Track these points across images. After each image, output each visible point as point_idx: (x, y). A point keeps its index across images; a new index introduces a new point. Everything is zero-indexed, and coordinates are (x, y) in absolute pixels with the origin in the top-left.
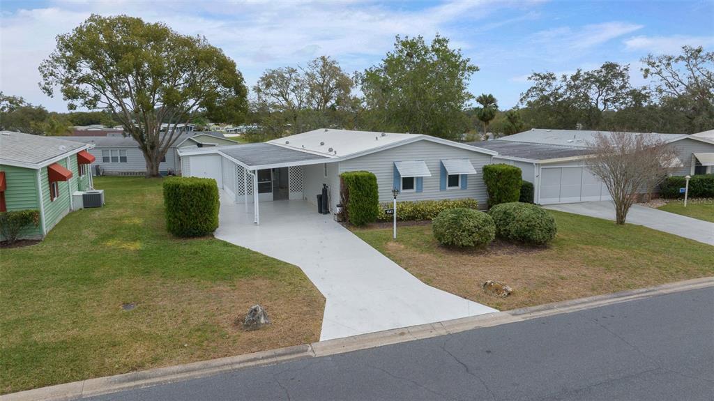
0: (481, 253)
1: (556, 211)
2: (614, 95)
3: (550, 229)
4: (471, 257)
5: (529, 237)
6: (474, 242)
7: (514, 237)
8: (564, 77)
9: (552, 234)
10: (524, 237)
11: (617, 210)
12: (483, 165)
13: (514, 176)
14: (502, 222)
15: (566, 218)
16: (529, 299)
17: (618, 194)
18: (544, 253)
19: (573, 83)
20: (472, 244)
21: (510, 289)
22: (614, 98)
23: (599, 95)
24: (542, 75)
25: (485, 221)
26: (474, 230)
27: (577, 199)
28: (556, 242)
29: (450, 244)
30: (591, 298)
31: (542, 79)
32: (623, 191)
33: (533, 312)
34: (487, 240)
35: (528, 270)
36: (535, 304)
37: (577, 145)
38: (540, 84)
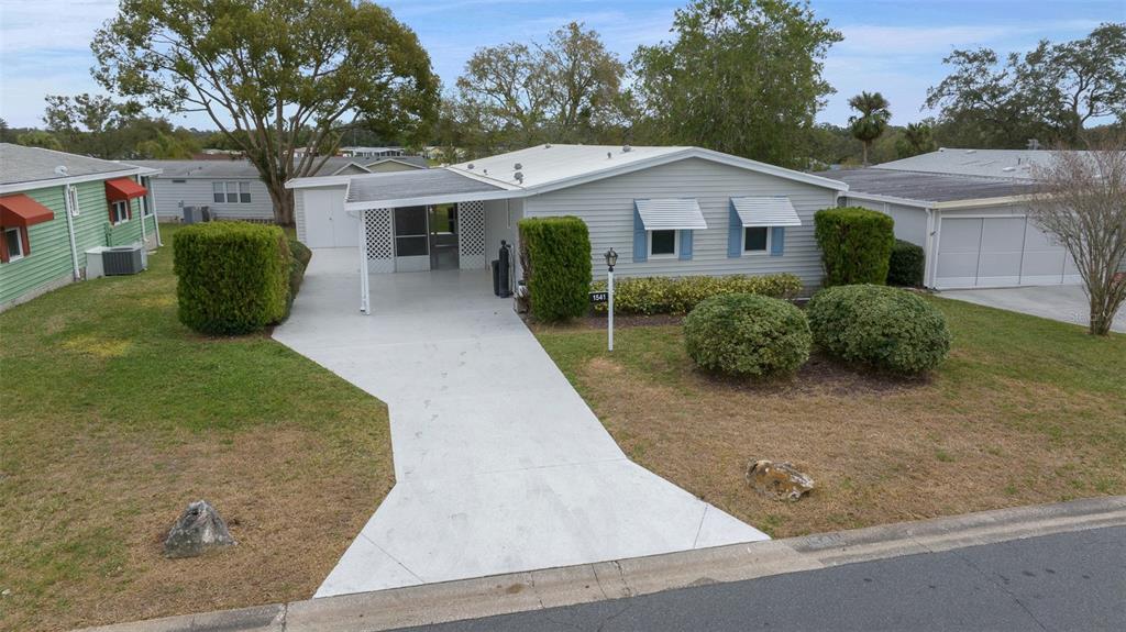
0: (776, 390)
1: (964, 304)
2: (1110, 87)
3: (933, 343)
4: (752, 398)
5: (885, 358)
6: (762, 366)
7: (856, 358)
8: (1014, 57)
9: (938, 354)
10: (875, 359)
11: (1093, 306)
12: (818, 208)
13: (875, 231)
14: (831, 325)
15: (982, 319)
16: (851, 510)
17: (1096, 272)
18: (916, 393)
19: (1029, 67)
20: (757, 370)
21: (809, 484)
22: (1110, 93)
23: (1081, 90)
24: (970, 54)
25: (789, 322)
26: (761, 340)
27: (1012, 281)
28: (947, 370)
29: (711, 367)
30: (1002, 513)
31: (971, 61)
32: (1108, 265)
33: (853, 543)
34: (790, 362)
35: (871, 433)
36: (860, 524)
37: (1021, 176)
38: (966, 71)
